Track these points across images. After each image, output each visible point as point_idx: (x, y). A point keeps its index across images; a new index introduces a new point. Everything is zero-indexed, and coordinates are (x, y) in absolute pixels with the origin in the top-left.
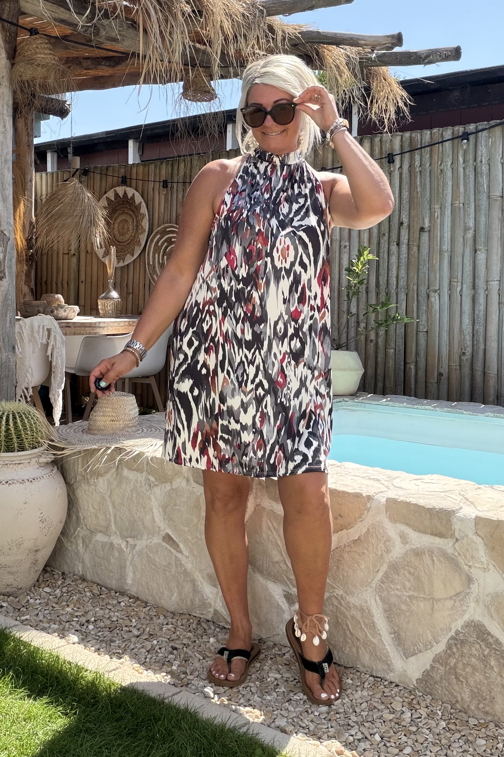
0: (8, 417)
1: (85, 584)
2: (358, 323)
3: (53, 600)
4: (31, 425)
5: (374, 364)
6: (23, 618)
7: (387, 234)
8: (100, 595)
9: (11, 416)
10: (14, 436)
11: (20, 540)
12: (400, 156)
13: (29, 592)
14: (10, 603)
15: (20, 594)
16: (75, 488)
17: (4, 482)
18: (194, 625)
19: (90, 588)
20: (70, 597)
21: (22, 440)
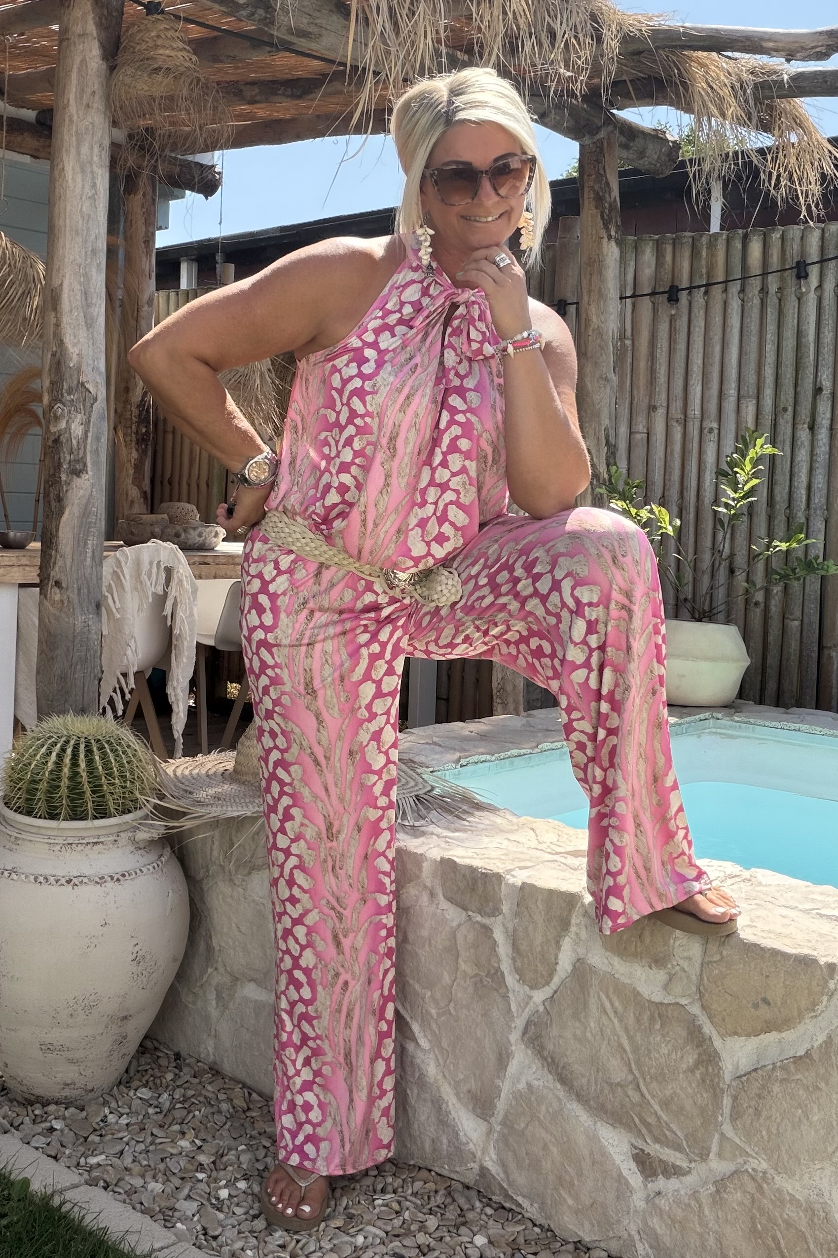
0: (76, 748)
1: (219, 1083)
2: (732, 571)
3: (155, 1117)
4: (122, 765)
5: (761, 647)
6: (93, 1161)
7: (790, 409)
8: (249, 1109)
9: (82, 746)
10: (87, 788)
11: (93, 997)
12: (818, 265)
13: (108, 1098)
14: (69, 1122)
15: (90, 1100)
16: (205, 888)
17: (63, 881)
18: (438, 1198)
19: (228, 1092)
20: (189, 1113)
21: (103, 796)
